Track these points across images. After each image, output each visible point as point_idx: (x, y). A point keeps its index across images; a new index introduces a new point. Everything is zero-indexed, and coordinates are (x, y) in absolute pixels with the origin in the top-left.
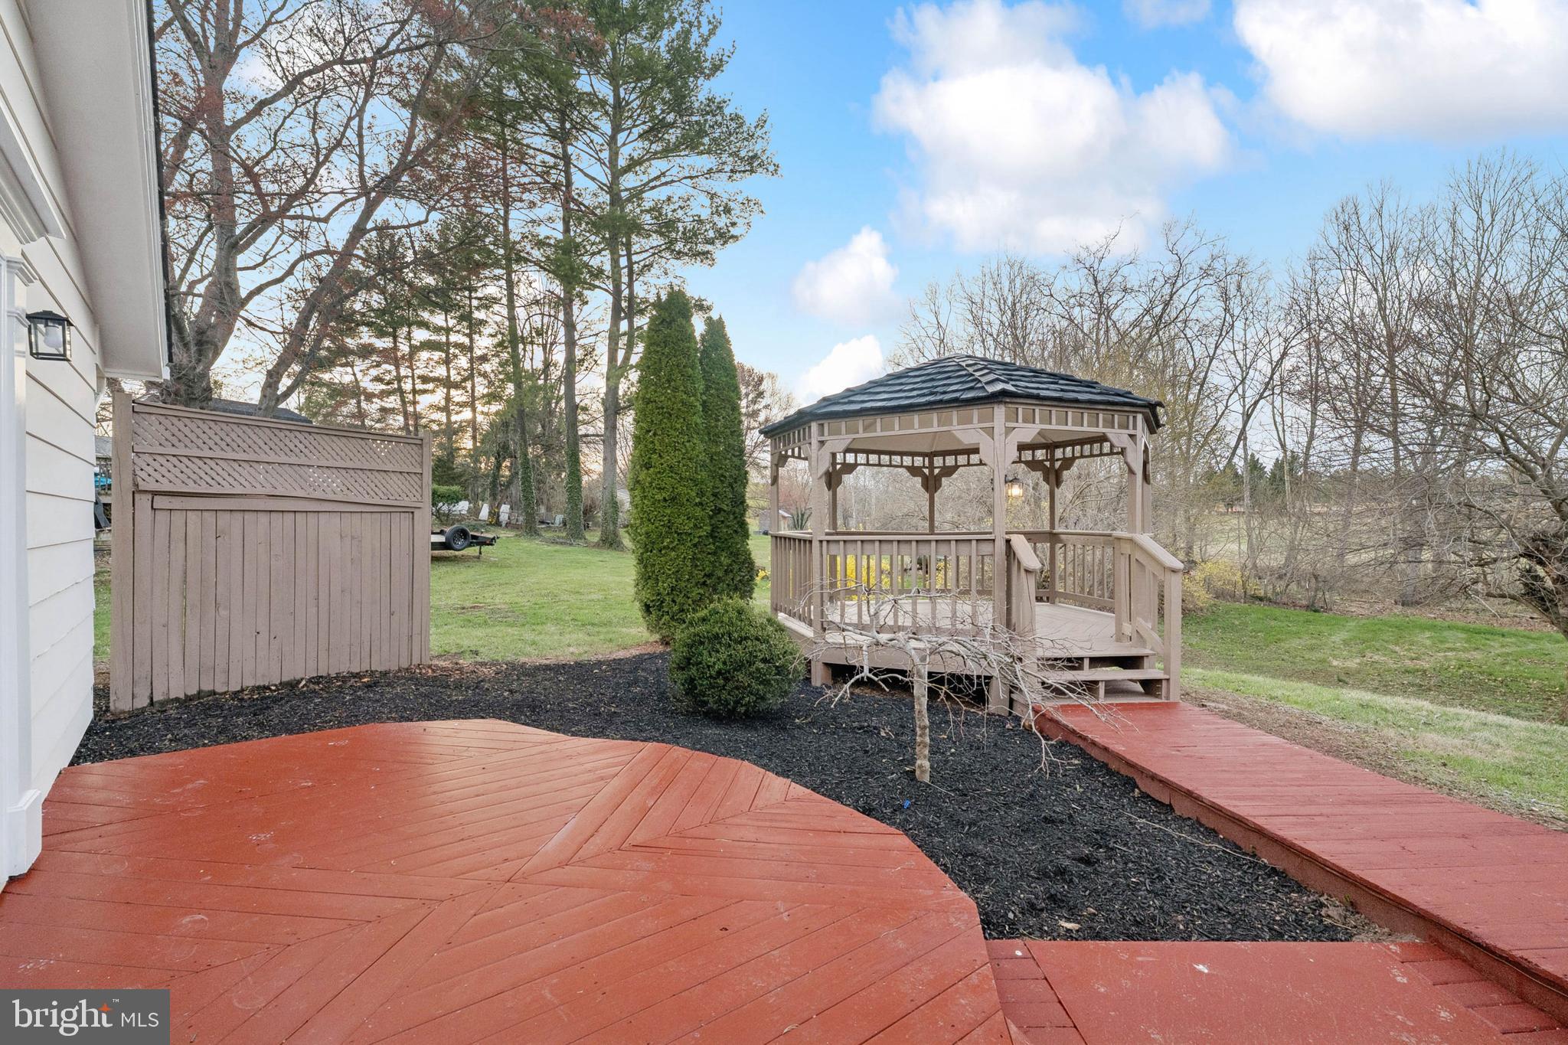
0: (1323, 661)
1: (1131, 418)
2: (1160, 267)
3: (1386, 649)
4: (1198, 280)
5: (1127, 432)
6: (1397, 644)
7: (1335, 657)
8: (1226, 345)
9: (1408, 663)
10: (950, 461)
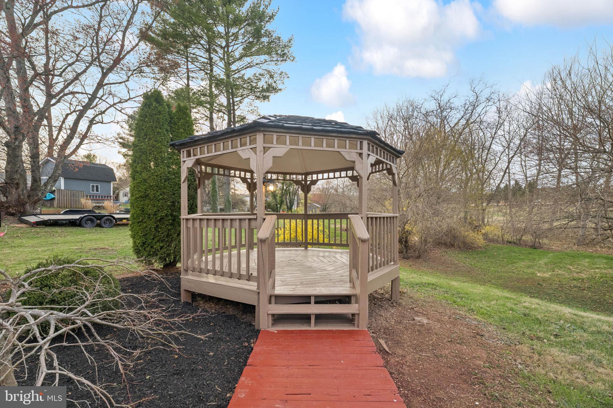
0: (533, 273)
1: (359, 143)
2: (468, 99)
3: (565, 267)
4: (485, 103)
5: (356, 151)
6: (571, 265)
7: (539, 272)
8: (500, 132)
9: (575, 275)
10: (315, 177)
